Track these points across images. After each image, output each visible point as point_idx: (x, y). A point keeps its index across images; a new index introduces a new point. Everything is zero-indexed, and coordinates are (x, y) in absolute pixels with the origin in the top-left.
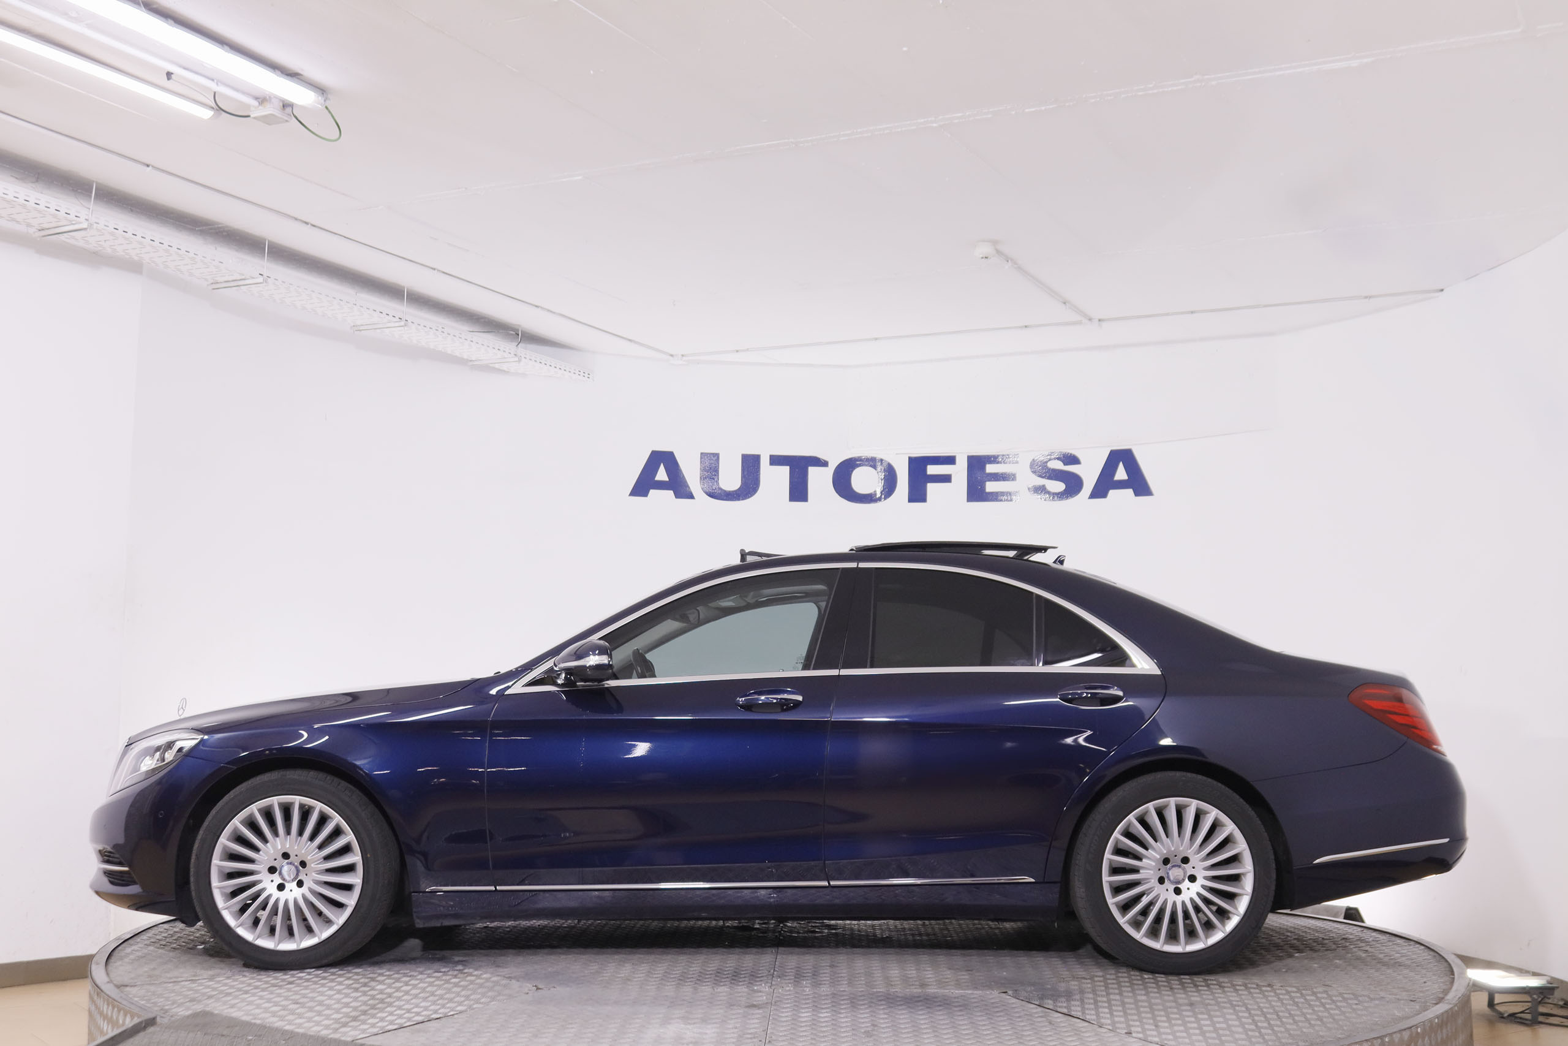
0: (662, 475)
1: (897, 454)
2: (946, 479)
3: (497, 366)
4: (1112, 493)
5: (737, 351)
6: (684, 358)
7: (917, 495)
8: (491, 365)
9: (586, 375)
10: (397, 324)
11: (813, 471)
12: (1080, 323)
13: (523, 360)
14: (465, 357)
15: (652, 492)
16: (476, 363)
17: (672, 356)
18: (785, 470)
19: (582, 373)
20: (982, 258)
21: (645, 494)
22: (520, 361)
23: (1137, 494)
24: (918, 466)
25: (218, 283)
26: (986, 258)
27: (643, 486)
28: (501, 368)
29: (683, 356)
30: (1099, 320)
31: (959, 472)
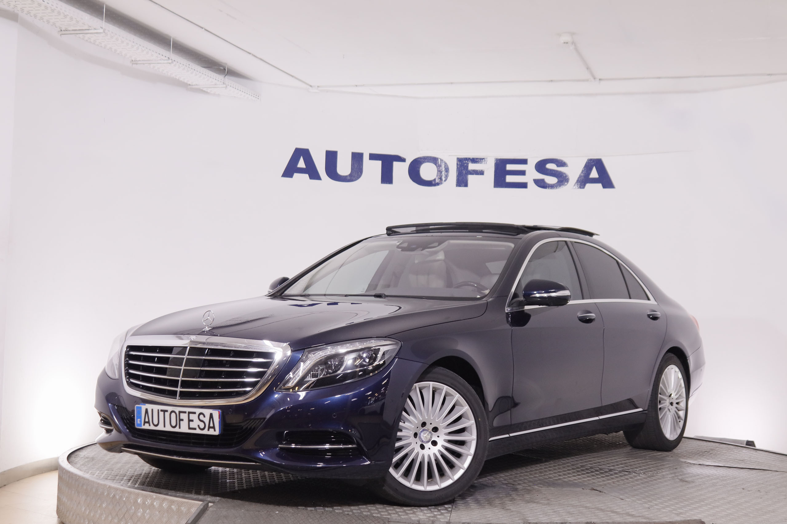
0: (301, 164)
1: (449, 156)
2: (481, 173)
3: (204, 89)
4: (588, 186)
5: (356, 86)
6: (320, 89)
7: (462, 182)
8: (202, 89)
9: (257, 97)
10: (166, 62)
11: (396, 165)
12: (587, 80)
13: (228, 87)
14: (189, 83)
15: (296, 175)
16: (194, 87)
17: (311, 86)
18: (379, 163)
19: (255, 96)
20: (564, 43)
21: (291, 176)
22: (226, 87)
23: (604, 187)
24: (462, 163)
25: (66, 30)
26: (567, 43)
27: (290, 171)
28: (206, 91)
29: (318, 87)
30: (600, 80)
31: (489, 169)
